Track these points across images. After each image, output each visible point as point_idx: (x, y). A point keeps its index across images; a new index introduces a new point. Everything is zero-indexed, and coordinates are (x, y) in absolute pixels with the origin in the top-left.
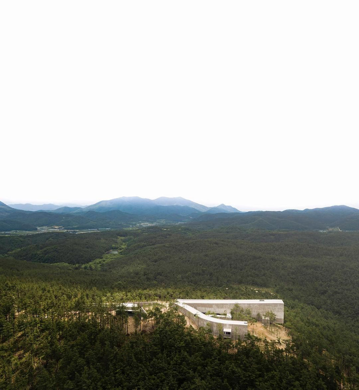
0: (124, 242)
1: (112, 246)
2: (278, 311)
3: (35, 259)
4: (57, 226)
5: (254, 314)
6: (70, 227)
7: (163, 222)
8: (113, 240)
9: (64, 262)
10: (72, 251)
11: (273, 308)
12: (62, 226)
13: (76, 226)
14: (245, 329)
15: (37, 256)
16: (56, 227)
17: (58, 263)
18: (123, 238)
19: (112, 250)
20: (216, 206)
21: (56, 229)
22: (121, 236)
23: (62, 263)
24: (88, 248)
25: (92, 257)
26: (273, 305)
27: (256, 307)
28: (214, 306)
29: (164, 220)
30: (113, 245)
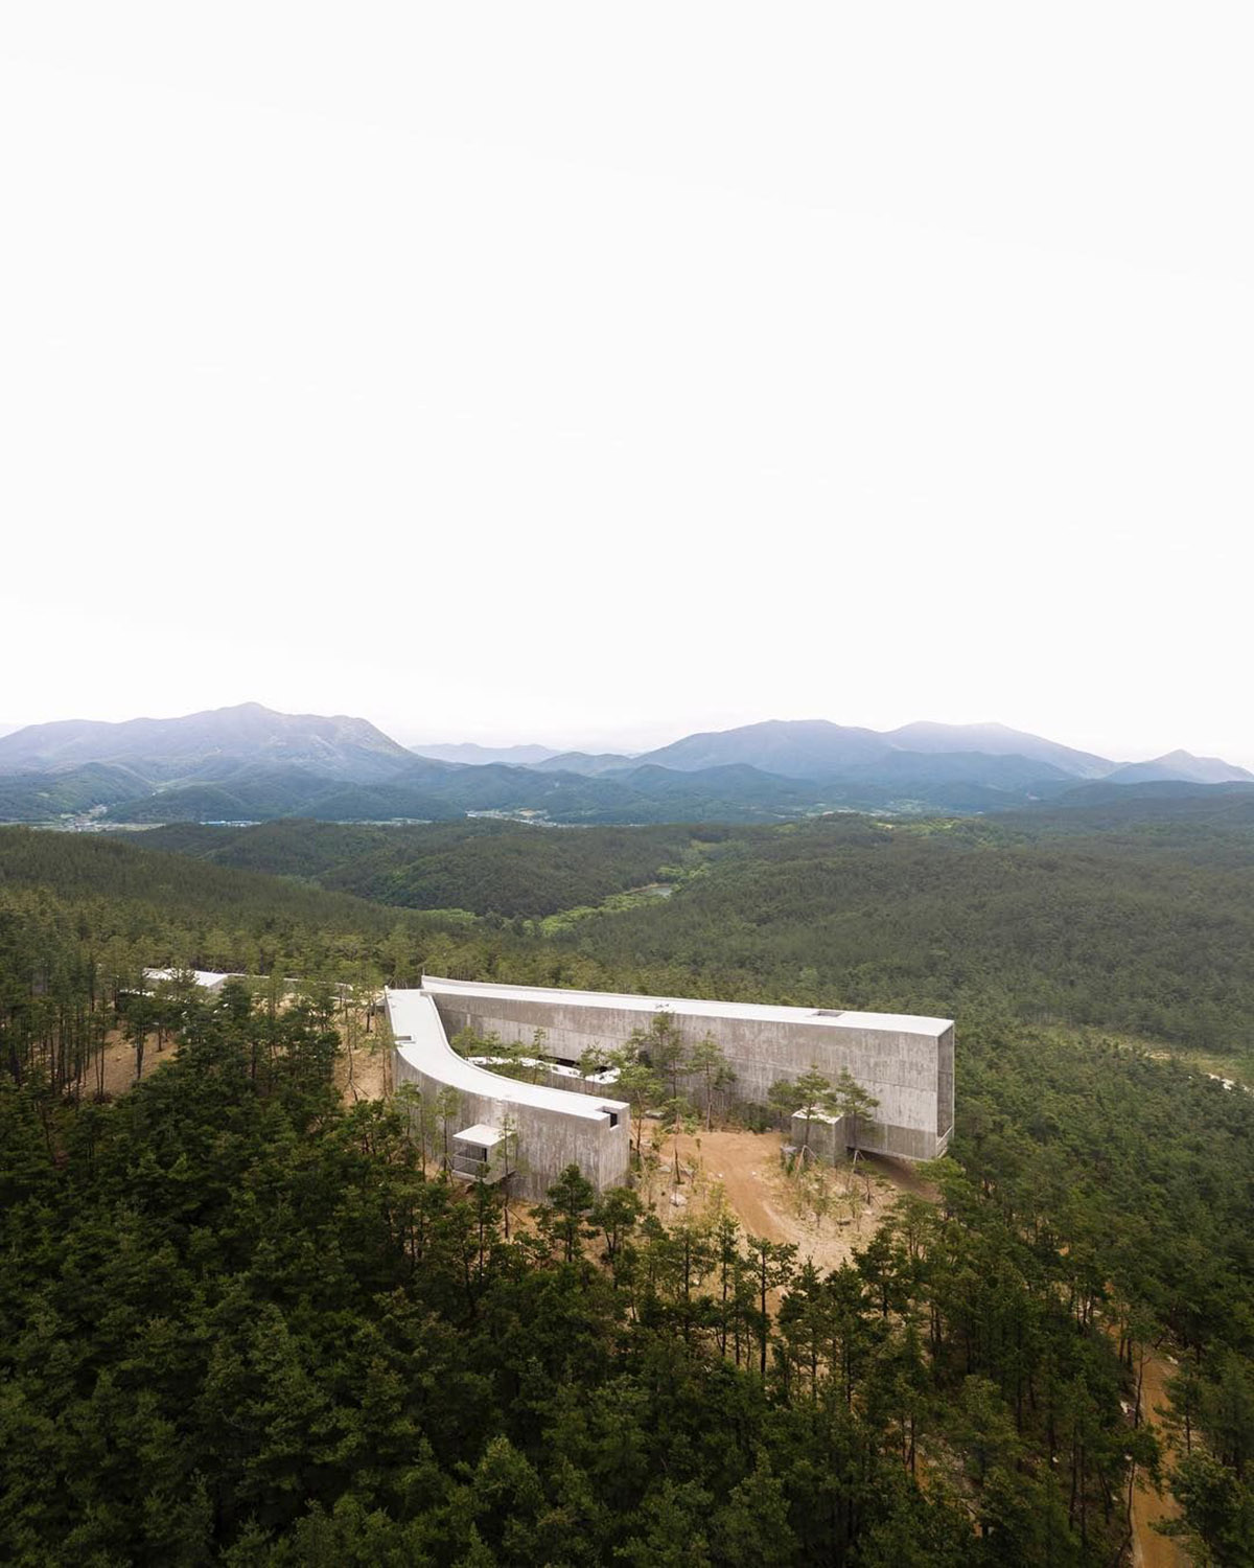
0: (710, 860)
1: (658, 872)
2: (901, 1083)
3: (383, 893)
4: (529, 809)
5: (757, 1082)
6: (571, 815)
7: (910, 807)
8: (667, 851)
9: (462, 907)
10: (496, 872)
11: (872, 1061)
12: (545, 812)
13: (589, 813)
14: (585, 1146)
15: (390, 882)
16: (525, 814)
17: (443, 911)
18: (706, 847)
19: (656, 885)
20: (1151, 758)
21: (525, 818)
22: (705, 840)
23: (456, 910)
24: (557, 867)
25: (563, 898)
26: (871, 1041)
27: (769, 1042)
28: (559, 1018)
29: (917, 802)
30: (664, 870)
